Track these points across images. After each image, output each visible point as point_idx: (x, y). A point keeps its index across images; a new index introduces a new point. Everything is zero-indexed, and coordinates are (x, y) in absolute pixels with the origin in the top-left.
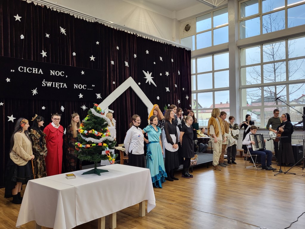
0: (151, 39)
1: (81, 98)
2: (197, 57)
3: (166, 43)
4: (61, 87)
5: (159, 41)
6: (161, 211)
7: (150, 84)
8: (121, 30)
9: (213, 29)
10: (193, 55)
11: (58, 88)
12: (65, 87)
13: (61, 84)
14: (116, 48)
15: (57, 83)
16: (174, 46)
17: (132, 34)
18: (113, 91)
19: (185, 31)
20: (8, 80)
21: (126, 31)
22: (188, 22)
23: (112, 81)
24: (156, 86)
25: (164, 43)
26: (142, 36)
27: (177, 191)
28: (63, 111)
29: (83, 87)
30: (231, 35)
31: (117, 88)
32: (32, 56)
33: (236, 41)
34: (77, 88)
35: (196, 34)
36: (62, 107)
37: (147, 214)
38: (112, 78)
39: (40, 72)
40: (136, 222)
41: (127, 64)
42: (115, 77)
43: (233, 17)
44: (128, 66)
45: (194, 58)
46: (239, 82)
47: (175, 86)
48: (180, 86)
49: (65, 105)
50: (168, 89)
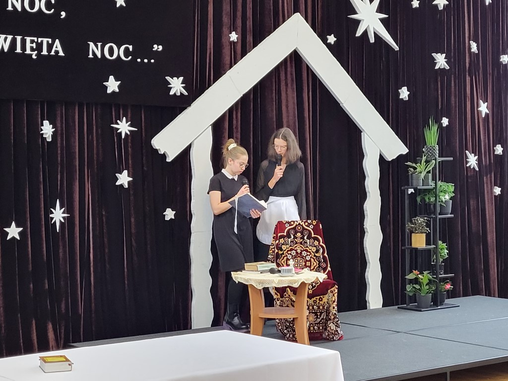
1: (113, 92)
4: (45, 52)
7: (372, 40)
11: (34, 57)
12: (57, 52)
13: (45, 40)
15: (28, 39)
18: (231, 67)
23: (225, 30)
24: (396, 48)
28: (49, 140)
29: (119, 52)
31: (244, 53)
34: (99, 56)
36: (46, 123)
38: (226, 20)
42: (239, 14)
47: (470, 48)
48: (491, 50)
49: (59, 119)
50: (441, 61)
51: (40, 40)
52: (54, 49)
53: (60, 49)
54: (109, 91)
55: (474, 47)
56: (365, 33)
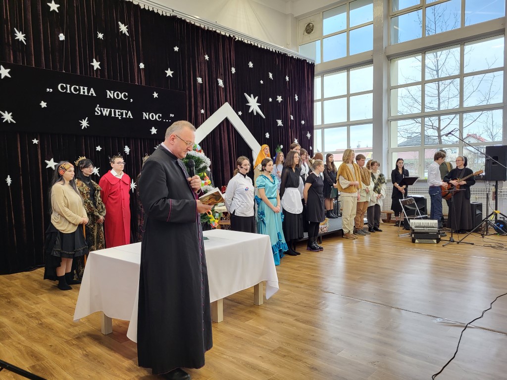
0: (256, 45)
1: (154, 134)
2: (323, 74)
3: (278, 52)
4: (124, 116)
5: (268, 49)
6: (286, 297)
7: (255, 114)
8: (211, 29)
9: (348, 30)
10: (317, 70)
11: (120, 118)
12: (129, 116)
13: (124, 111)
14: (205, 58)
15: (117, 111)
16: (291, 56)
17: (228, 36)
18: (202, 124)
19: (306, 34)
20: (43, 104)
21: (218, 31)
22: (310, 20)
23: (199, 108)
24: (264, 117)
25: (275, 51)
26: (243, 40)
27: (304, 270)
28: (128, 154)
29: (156, 117)
30: (378, 39)
31: (206, 119)
32: (78, 67)
33: (384, 47)
34: (148, 118)
35: (322, 38)
36: (126, 147)
37: (266, 302)
38: (199, 104)
39: (91, 92)
40: (250, 312)
41: (221, 83)
42: (204, 102)
43: (381, 9)
44: (223, 86)
45: (318, 75)
46: (387, 111)
47: (290, 118)
48: (298, 118)
49: (131, 145)
50: (280, 123)
51: (122, 111)
52: (128, 115)
53: (131, 115)
54: (152, 133)
55: (292, 118)
56: (252, 111)
